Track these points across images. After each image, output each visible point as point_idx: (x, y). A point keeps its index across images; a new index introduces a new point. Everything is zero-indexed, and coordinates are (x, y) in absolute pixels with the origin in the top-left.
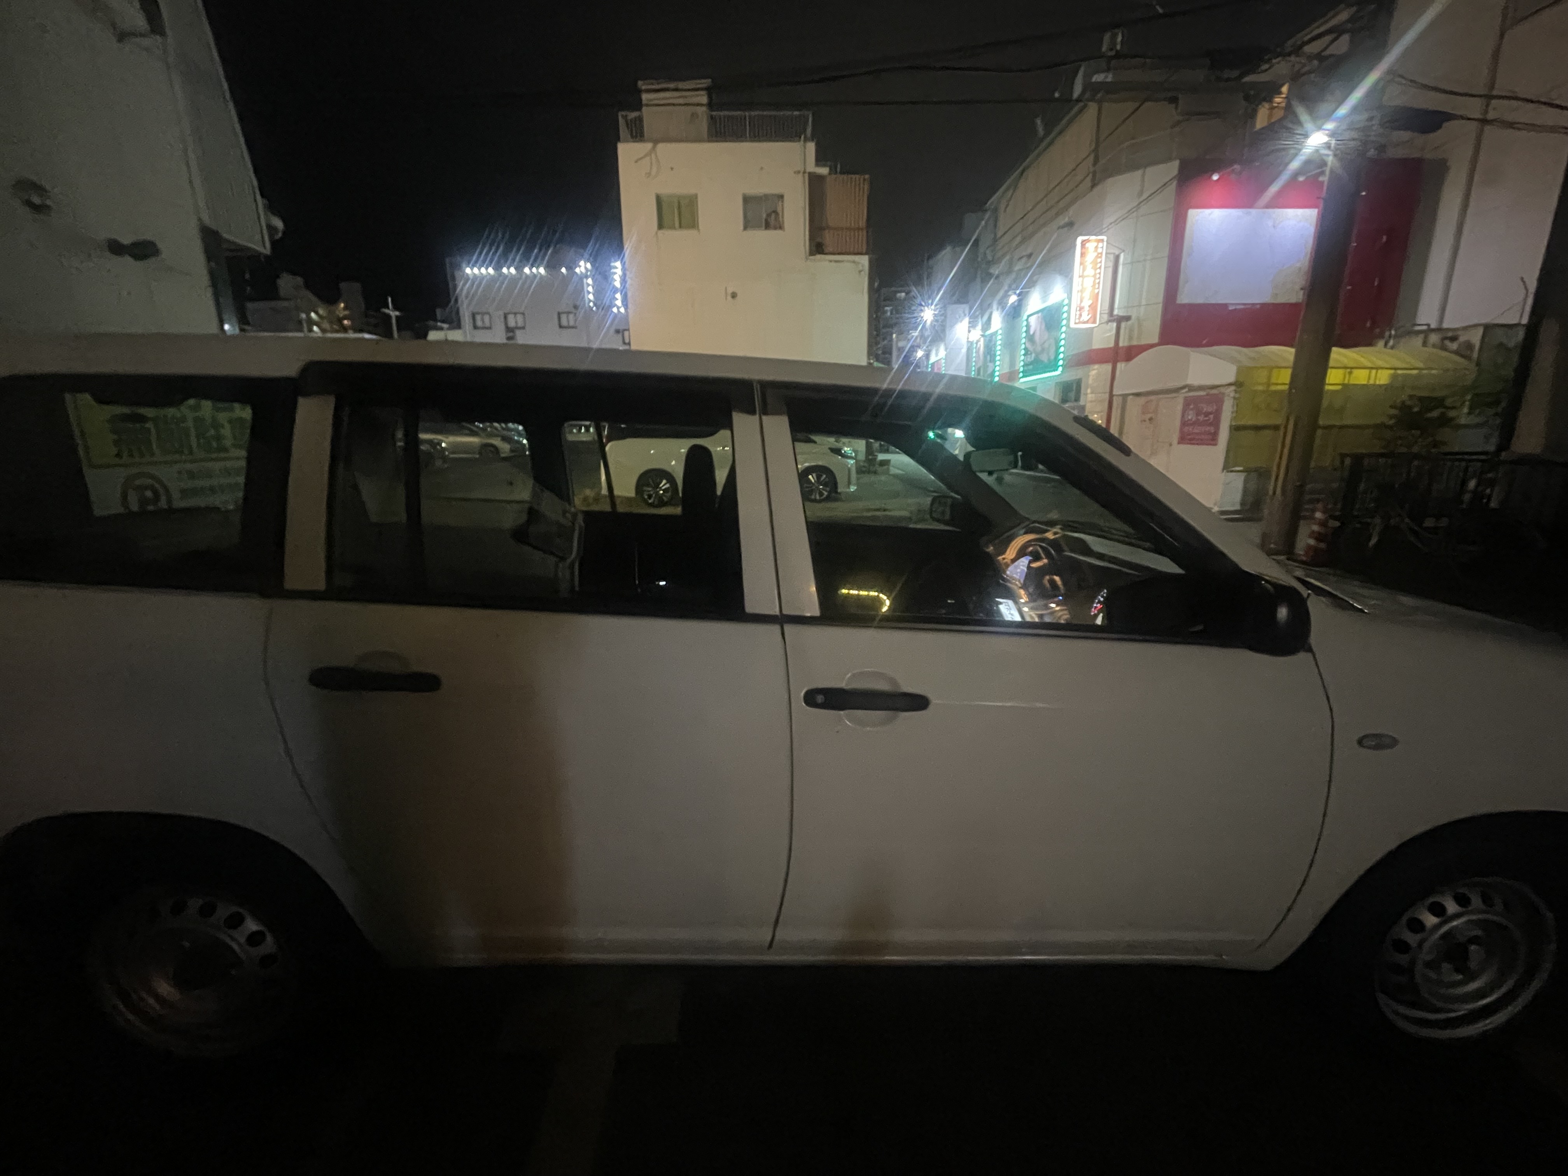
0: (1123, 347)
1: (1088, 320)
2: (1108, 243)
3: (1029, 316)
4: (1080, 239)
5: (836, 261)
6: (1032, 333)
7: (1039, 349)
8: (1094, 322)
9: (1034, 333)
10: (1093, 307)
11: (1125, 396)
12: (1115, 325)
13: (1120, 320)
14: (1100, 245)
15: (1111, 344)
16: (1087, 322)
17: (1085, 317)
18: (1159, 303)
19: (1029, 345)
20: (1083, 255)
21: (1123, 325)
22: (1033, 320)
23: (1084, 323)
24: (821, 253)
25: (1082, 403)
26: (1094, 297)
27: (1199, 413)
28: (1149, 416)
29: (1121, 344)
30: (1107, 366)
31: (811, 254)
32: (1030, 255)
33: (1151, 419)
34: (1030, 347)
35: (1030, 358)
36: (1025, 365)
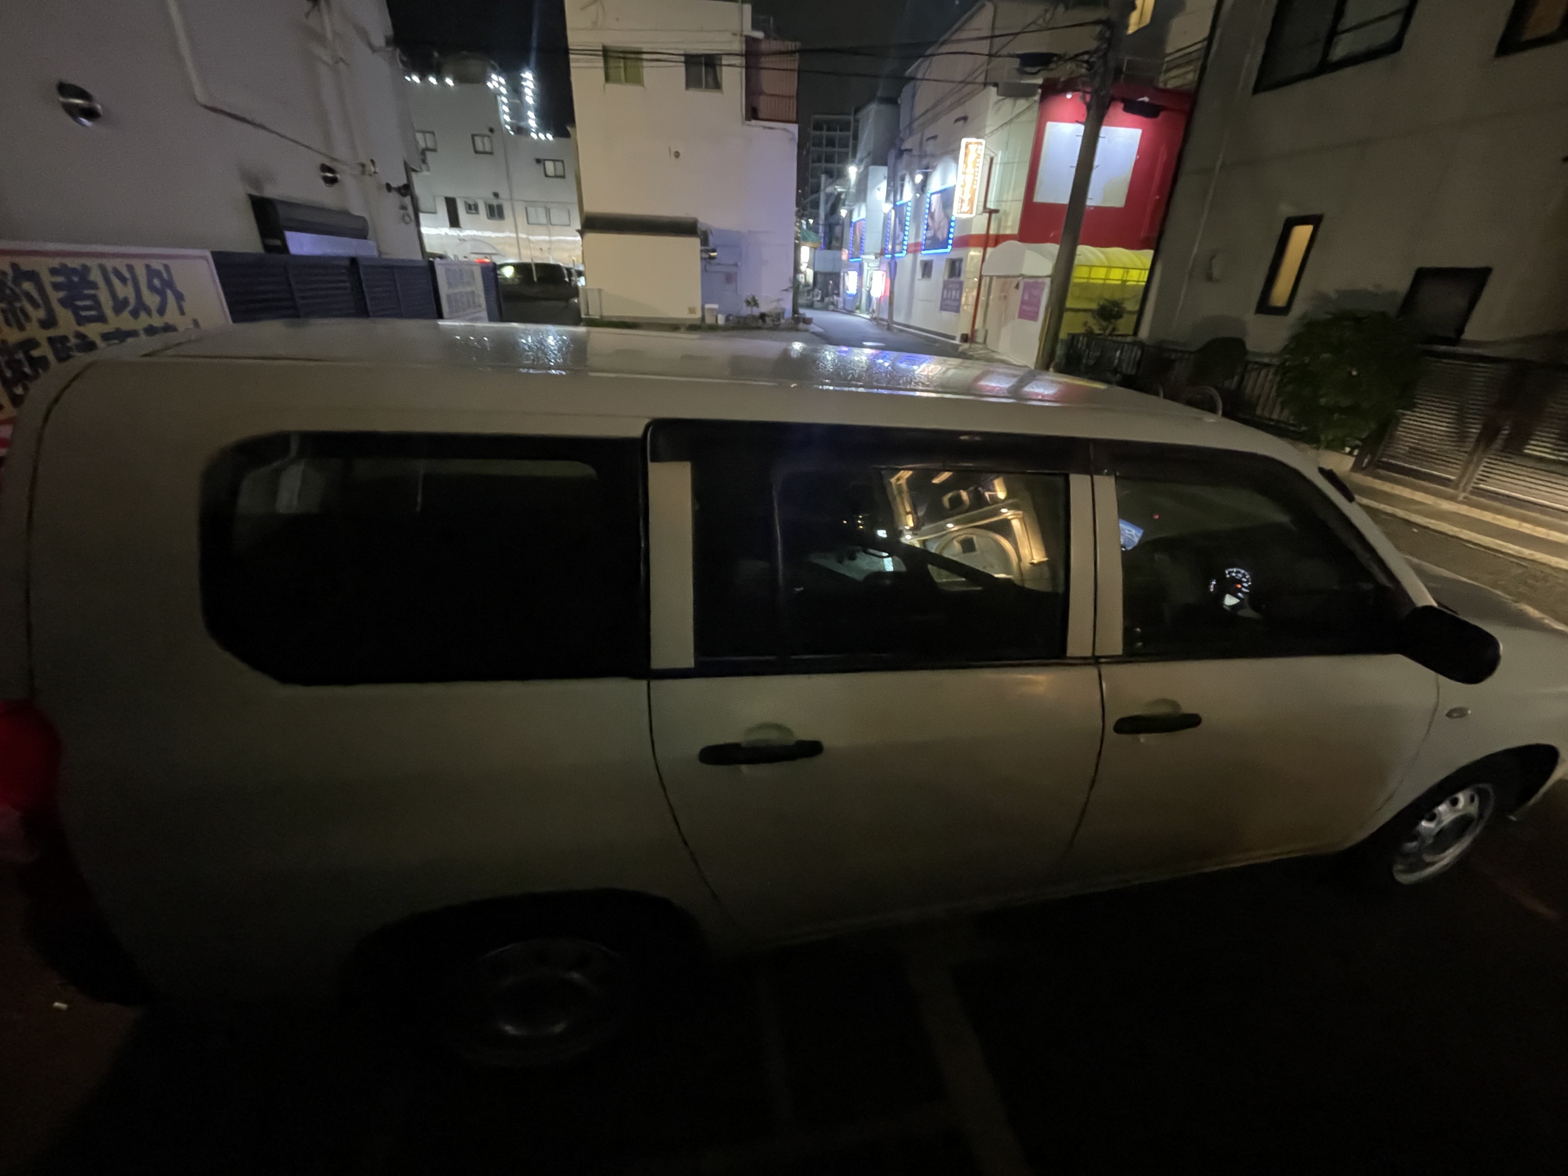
0: (993, 235)
1: (968, 212)
2: (986, 147)
3: (932, 194)
4: (964, 141)
5: (770, 128)
7: (936, 227)
8: (971, 213)
9: (935, 211)
10: (971, 201)
11: (991, 277)
12: (987, 215)
13: (991, 212)
14: (980, 147)
15: (983, 231)
16: (967, 213)
17: (966, 208)
18: (1020, 201)
19: (930, 221)
20: (966, 155)
21: (993, 216)
22: (935, 199)
23: (964, 213)
24: (755, 118)
25: (961, 279)
26: (973, 191)
27: (1031, 296)
28: (1004, 294)
29: (991, 233)
30: (980, 251)
31: (747, 118)
32: (935, 138)
33: (1005, 297)
34: (930, 224)
35: (930, 234)
36: (926, 239)
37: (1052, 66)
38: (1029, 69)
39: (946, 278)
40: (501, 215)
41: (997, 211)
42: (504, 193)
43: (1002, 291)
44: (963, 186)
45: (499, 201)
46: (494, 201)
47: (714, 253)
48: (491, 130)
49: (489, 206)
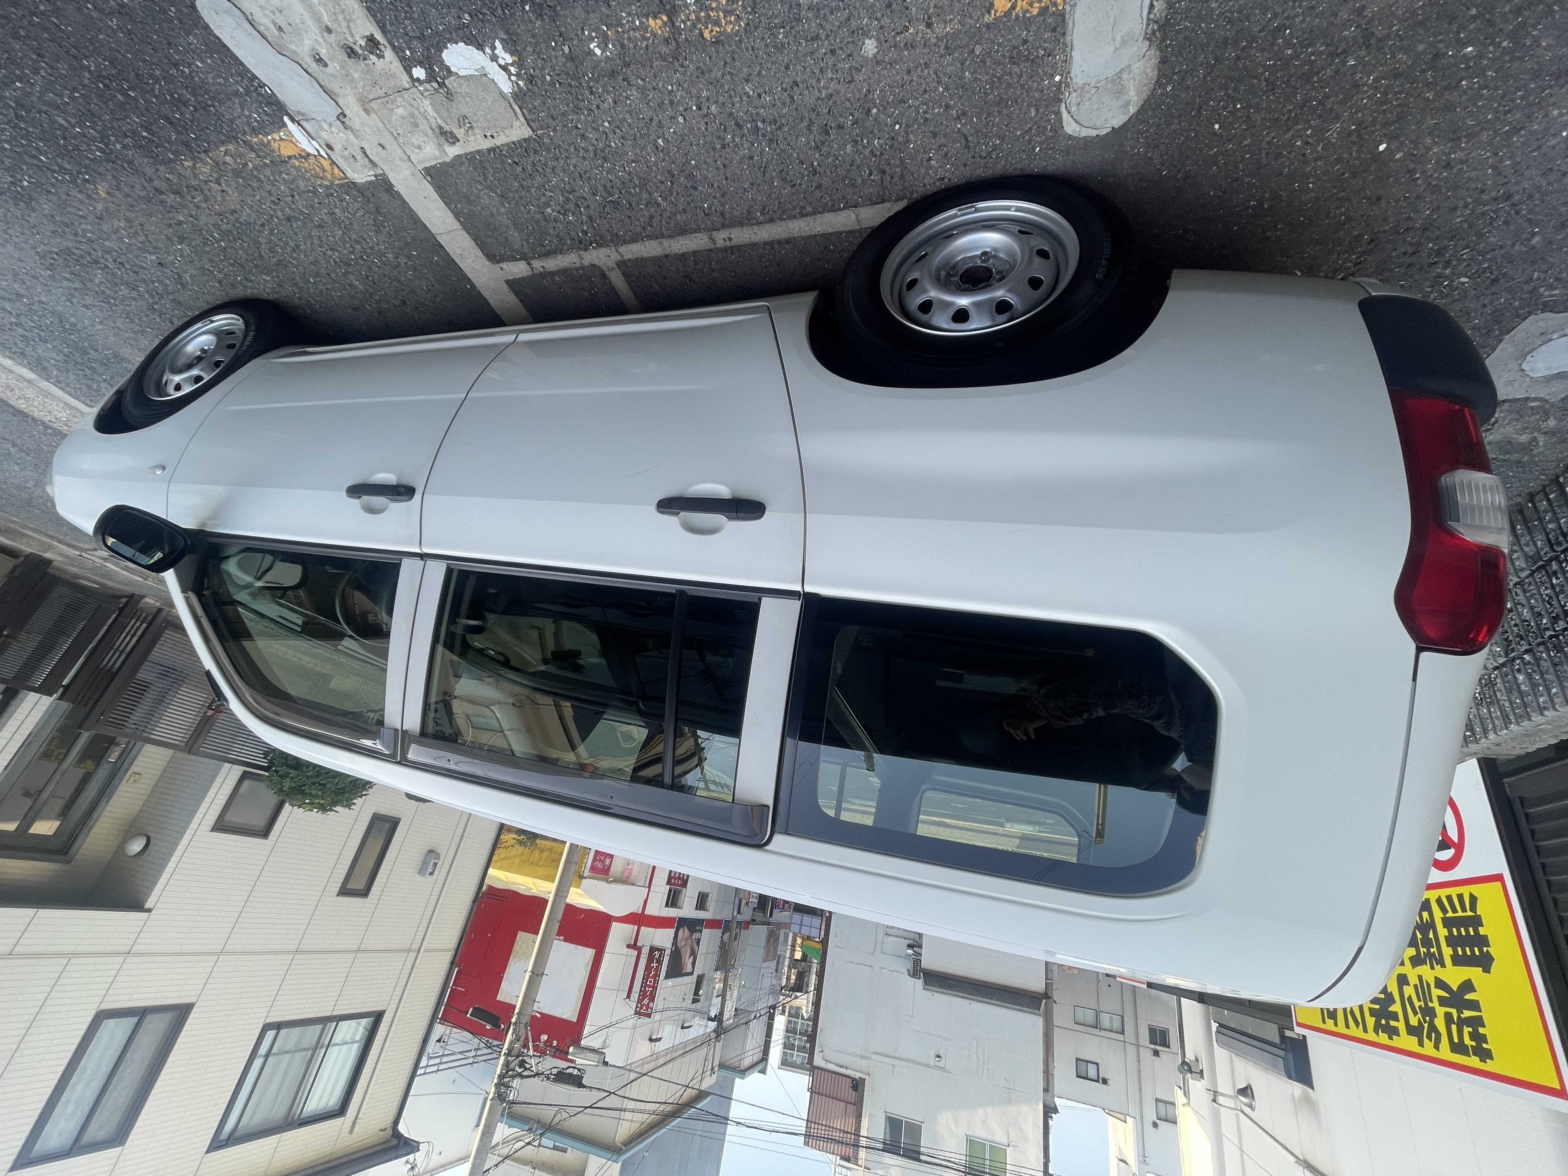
0: (634, 924)
5: (841, 1067)
6: (692, 956)
9: (690, 956)
11: (639, 885)
24: (854, 1079)
25: (668, 887)
26: (648, 968)
27: (604, 861)
28: (630, 867)
29: (636, 927)
30: (646, 912)
31: (863, 1081)
32: (683, 1028)
33: (628, 864)
34: (695, 944)
35: (696, 935)
36: (701, 931)
37: (555, 1071)
38: (576, 1072)
40: (1152, 1031)
41: (629, 946)
42: (1146, 1054)
43: (631, 870)
44: (657, 975)
45: (1153, 1046)
46: (1158, 1048)
47: (910, 951)
48: (1155, 1125)
49: (1165, 1044)
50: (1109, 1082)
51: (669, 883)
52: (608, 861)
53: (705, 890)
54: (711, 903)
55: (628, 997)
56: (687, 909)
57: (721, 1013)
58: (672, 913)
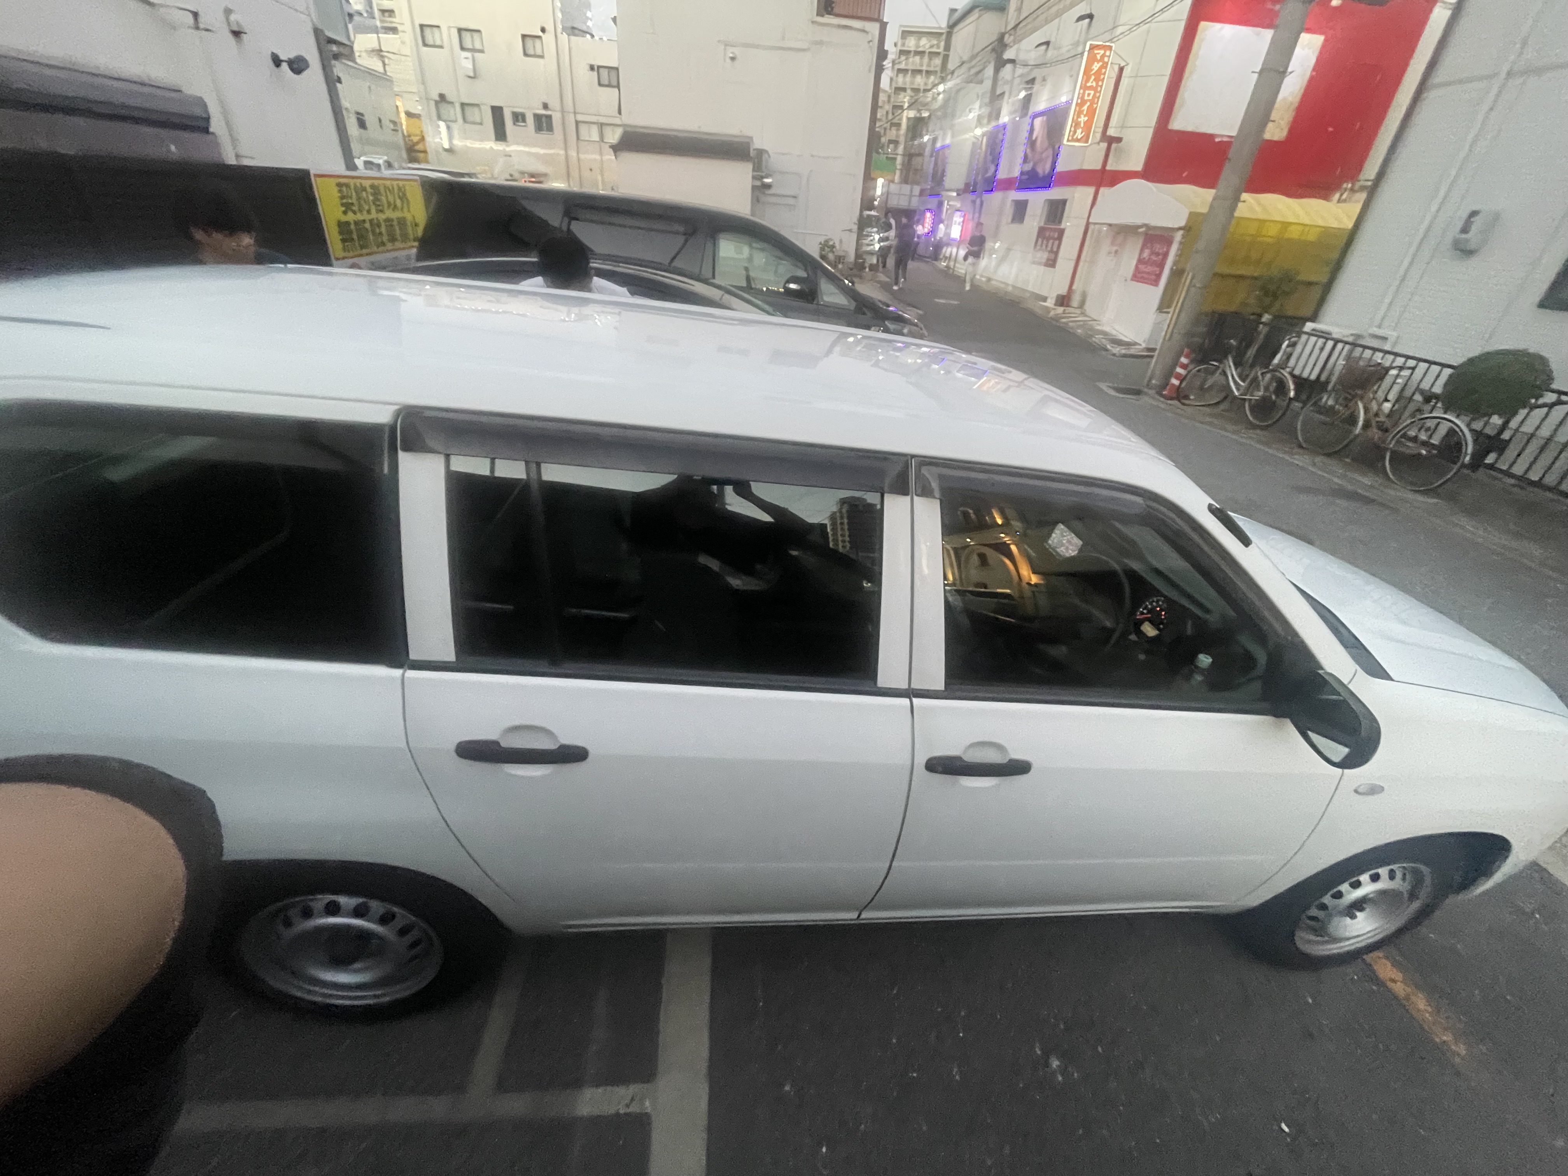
0: (1110, 171)
1: (1082, 139)
2: (1115, 52)
3: (1035, 115)
4: (1089, 44)
5: (845, 27)
6: (1034, 138)
7: (1037, 158)
8: (1087, 142)
9: (1036, 138)
10: (1088, 125)
11: (1101, 226)
12: (1104, 145)
13: (1111, 141)
14: (1108, 53)
15: (1099, 167)
16: (1080, 141)
17: (1080, 135)
18: (1151, 127)
19: (1029, 151)
20: (1088, 63)
21: (1114, 146)
22: (1037, 121)
24: (829, 13)
25: (1062, 226)
26: (1091, 112)
27: (1152, 253)
28: (1115, 248)
29: (1108, 168)
30: (1091, 190)
31: (819, 14)
32: (1047, 43)
33: (1116, 252)
34: (1030, 156)
35: (1028, 167)
36: (1022, 173)
39: (1042, 224)
40: (550, 128)
41: (1119, 140)
42: (554, 103)
43: (1113, 244)
44: (1080, 105)
45: (548, 113)
46: (543, 112)
47: (768, 181)
48: (543, 30)
49: (538, 118)
50: (588, 67)
51: (1062, 232)
52: (1146, 254)
53: (1015, 226)
54: (1009, 210)
55: (1121, 69)
56: (1037, 200)
57: (997, 70)
58: (1056, 193)
